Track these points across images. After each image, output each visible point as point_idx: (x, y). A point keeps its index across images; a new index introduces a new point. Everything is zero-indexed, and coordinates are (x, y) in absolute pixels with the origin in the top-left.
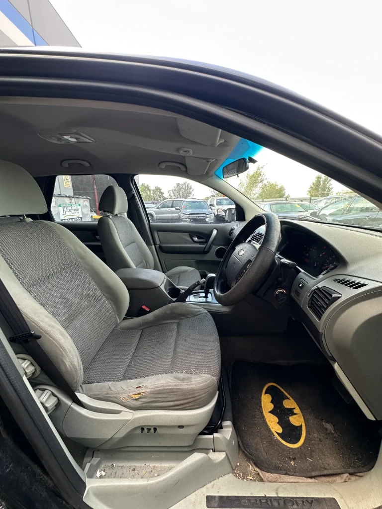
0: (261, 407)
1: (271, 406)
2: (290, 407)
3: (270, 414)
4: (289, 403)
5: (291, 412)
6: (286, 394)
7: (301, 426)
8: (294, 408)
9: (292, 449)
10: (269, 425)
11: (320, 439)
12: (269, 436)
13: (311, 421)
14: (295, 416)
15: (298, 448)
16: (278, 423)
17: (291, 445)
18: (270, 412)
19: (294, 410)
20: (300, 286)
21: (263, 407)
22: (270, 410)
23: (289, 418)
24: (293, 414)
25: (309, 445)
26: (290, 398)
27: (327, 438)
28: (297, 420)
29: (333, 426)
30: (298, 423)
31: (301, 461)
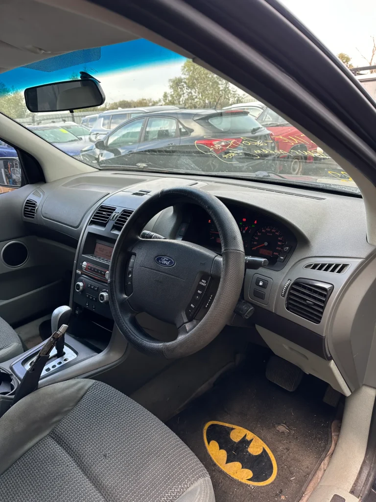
0: (215, 465)
1: (223, 454)
2: (241, 438)
3: (228, 464)
4: (238, 434)
5: (245, 442)
6: (227, 425)
7: (264, 450)
8: (246, 436)
9: (272, 483)
10: (237, 479)
11: (287, 449)
12: (246, 490)
13: (268, 437)
14: (252, 444)
15: (277, 477)
16: (242, 468)
17: (269, 479)
18: (227, 462)
19: (247, 438)
20: (261, 284)
21: (217, 463)
22: (225, 459)
23: (247, 452)
24: (249, 442)
25: (283, 463)
26: (234, 426)
27: (290, 442)
28: (256, 447)
29: (285, 424)
30: (259, 450)
31: (287, 488)
